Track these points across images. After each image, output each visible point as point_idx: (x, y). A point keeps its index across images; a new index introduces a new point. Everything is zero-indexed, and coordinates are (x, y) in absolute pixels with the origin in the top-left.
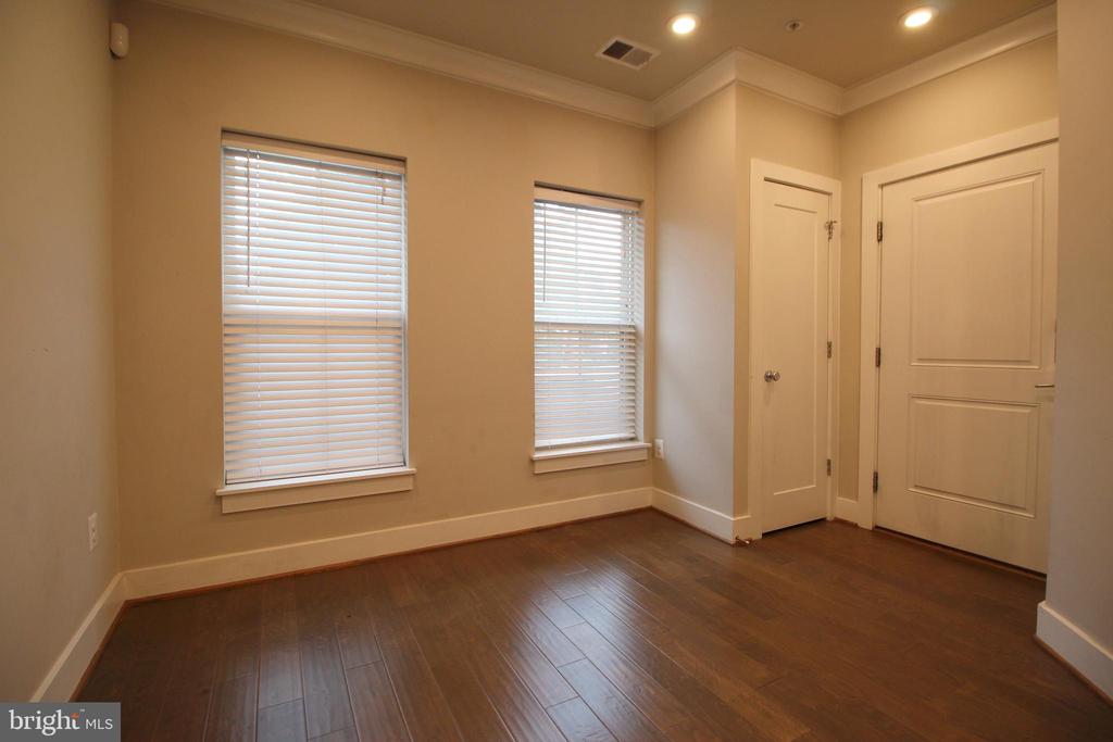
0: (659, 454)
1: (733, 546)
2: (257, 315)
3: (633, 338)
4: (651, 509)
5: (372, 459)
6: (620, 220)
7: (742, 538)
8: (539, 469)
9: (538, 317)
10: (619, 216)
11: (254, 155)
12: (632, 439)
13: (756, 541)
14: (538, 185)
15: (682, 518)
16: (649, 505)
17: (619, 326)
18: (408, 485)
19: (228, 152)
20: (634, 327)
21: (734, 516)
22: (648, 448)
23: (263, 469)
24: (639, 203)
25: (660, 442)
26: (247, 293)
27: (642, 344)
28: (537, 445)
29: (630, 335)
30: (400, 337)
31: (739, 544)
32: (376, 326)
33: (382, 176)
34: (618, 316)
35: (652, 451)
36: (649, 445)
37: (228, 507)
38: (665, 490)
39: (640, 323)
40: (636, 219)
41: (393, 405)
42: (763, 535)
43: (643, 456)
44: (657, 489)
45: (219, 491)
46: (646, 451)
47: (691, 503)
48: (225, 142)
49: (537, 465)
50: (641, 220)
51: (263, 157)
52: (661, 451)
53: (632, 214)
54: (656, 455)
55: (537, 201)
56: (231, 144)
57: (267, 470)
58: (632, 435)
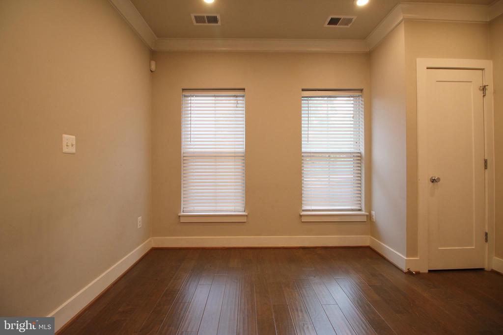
0: (373, 219)
1: (405, 273)
2: (194, 152)
3: (359, 158)
4: (368, 247)
5: (232, 208)
6: (353, 100)
7: (412, 270)
8: (304, 219)
9: (303, 150)
10: (352, 99)
11: (193, 96)
12: (360, 210)
13: (423, 274)
14: (303, 90)
15: (382, 254)
16: (368, 244)
17: (350, 153)
18: (244, 220)
19: (185, 96)
20: (360, 153)
21: (407, 256)
22: (367, 215)
23: (195, 208)
24: (361, 90)
25: (373, 213)
26: (190, 145)
27: (363, 162)
28: (303, 209)
29: (359, 157)
30: (244, 160)
31: (409, 273)
32: (235, 156)
33: (237, 96)
34: (351, 148)
35: (369, 217)
36: (367, 214)
37: (182, 220)
38: (376, 238)
39: (363, 151)
40: (361, 98)
41: (241, 187)
42: (429, 271)
43: (364, 219)
44: (372, 237)
45: (179, 214)
46: (366, 217)
47: (387, 247)
48: (184, 93)
49: (303, 218)
50: (363, 99)
51: (196, 96)
52: (374, 217)
53: (359, 96)
54: (372, 220)
55: (303, 97)
56: (187, 93)
57: (196, 208)
58: (360, 208)
